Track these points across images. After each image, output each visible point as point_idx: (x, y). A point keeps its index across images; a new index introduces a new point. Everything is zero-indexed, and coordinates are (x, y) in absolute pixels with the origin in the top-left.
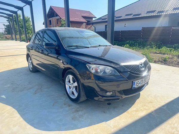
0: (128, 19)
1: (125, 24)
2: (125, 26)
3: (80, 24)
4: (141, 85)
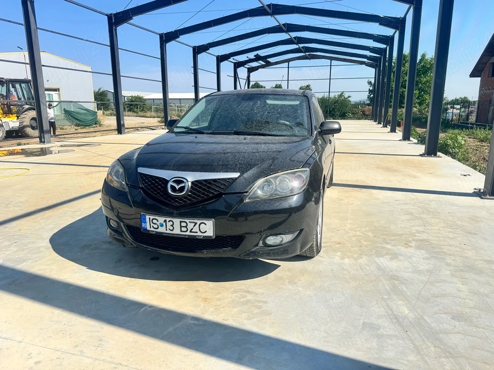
4: (166, 232)
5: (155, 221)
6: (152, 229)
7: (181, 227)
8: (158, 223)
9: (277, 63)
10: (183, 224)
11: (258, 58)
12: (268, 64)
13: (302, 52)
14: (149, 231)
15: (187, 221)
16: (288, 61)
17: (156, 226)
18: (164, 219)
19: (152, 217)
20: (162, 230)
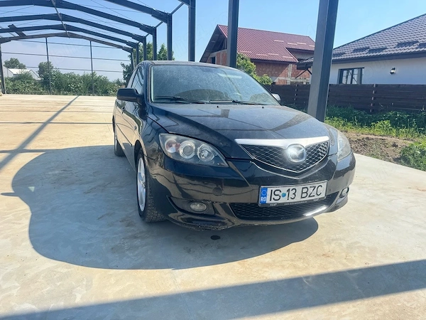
0: (402, 54)
1: (394, 69)
2: (392, 73)
3: (280, 68)
4: (288, 201)
5: (277, 193)
6: (273, 201)
7: (302, 193)
8: (281, 194)
9: (33, 37)
10: (305, 190)
11: (12, 29)
12: (22, 37)
13: (64, 30)
14: (269, 204)
15: (308, 186)
16: (46, 36)
17: (277, 198)
18: (287, 188)
19: (274, 189)
20: (283, 200)
